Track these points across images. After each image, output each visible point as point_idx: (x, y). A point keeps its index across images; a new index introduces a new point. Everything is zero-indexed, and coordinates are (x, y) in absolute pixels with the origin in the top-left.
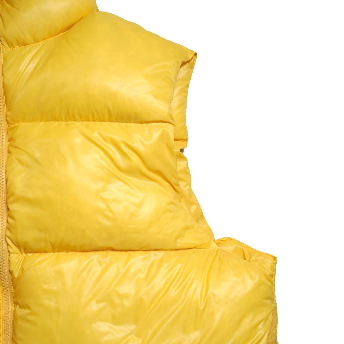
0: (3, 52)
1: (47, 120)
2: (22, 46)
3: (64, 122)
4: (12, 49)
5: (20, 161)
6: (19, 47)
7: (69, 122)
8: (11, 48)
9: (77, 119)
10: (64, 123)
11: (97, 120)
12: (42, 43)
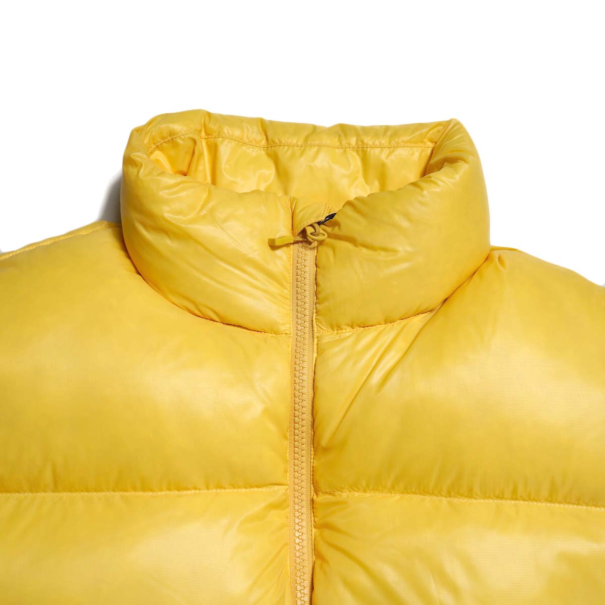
0: (317, 337)
1: (406, 491)
2: (358, 328)
3: (444, 498)
4: (336, 332)
5: (350, 585)
6: (351, 330)
7: (455, 500)
8: (335, 330)
9: (477, 495)
10: (444, 501)
11: (521, 497)
12: (398, 325)
